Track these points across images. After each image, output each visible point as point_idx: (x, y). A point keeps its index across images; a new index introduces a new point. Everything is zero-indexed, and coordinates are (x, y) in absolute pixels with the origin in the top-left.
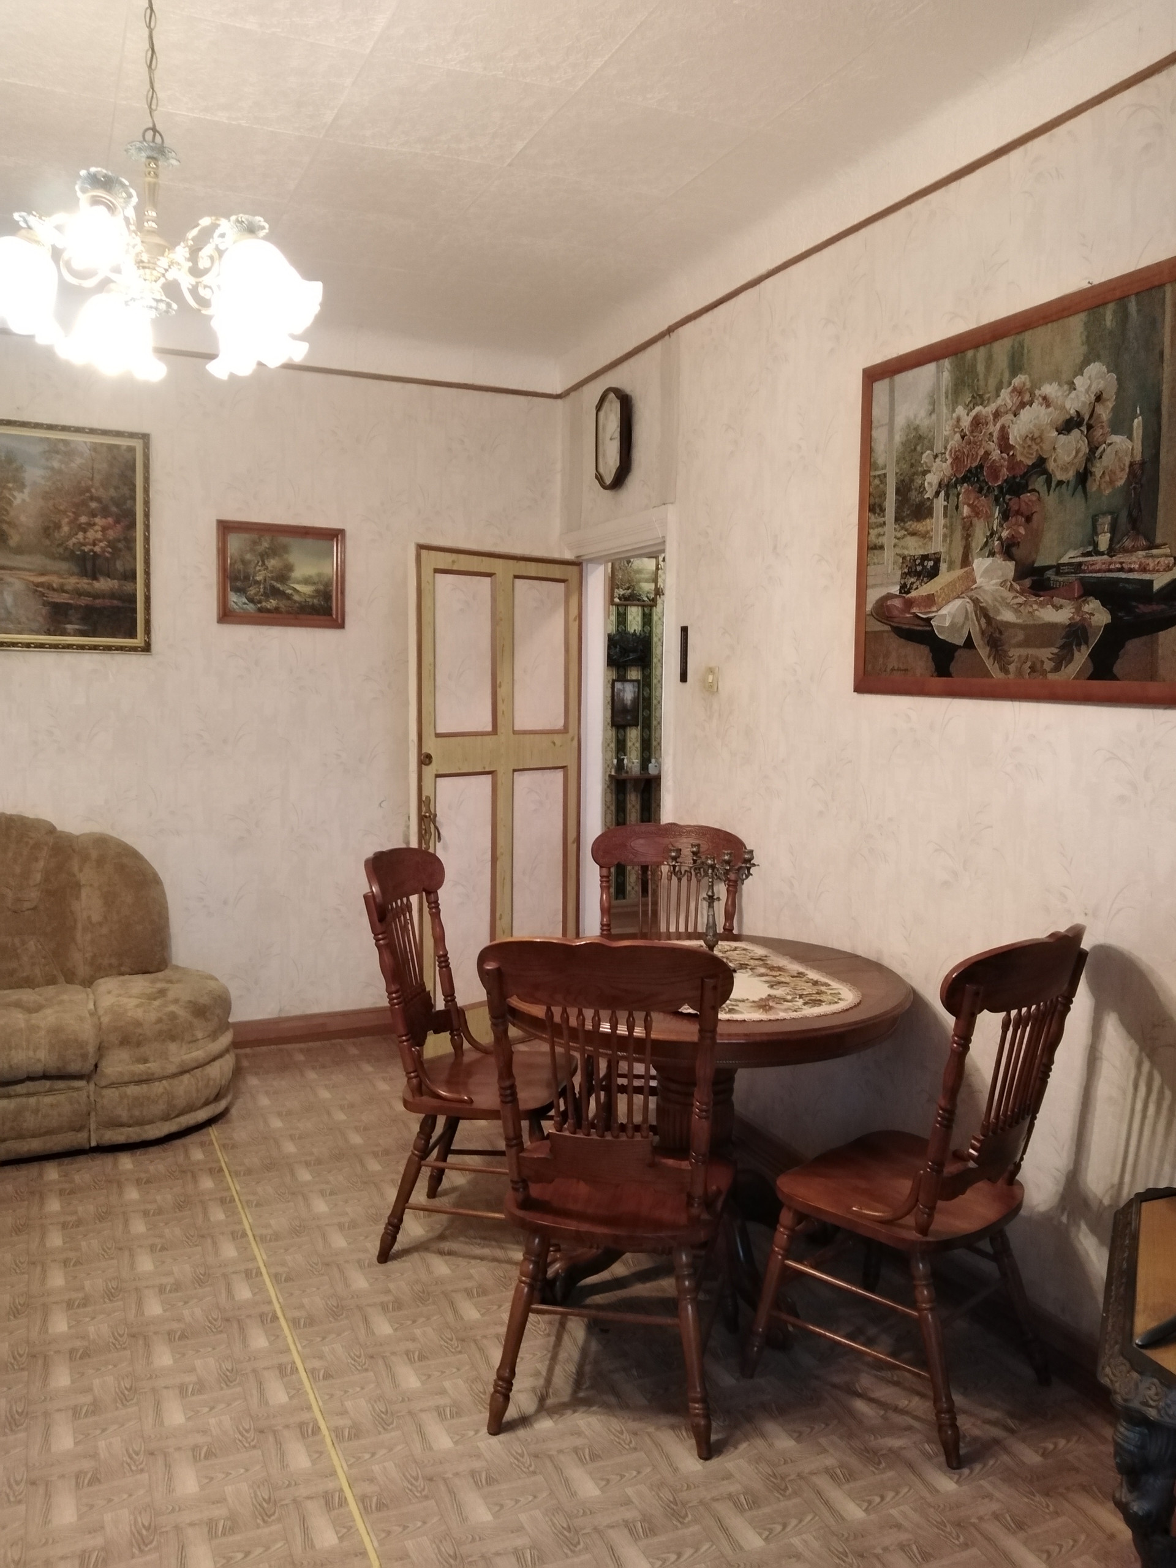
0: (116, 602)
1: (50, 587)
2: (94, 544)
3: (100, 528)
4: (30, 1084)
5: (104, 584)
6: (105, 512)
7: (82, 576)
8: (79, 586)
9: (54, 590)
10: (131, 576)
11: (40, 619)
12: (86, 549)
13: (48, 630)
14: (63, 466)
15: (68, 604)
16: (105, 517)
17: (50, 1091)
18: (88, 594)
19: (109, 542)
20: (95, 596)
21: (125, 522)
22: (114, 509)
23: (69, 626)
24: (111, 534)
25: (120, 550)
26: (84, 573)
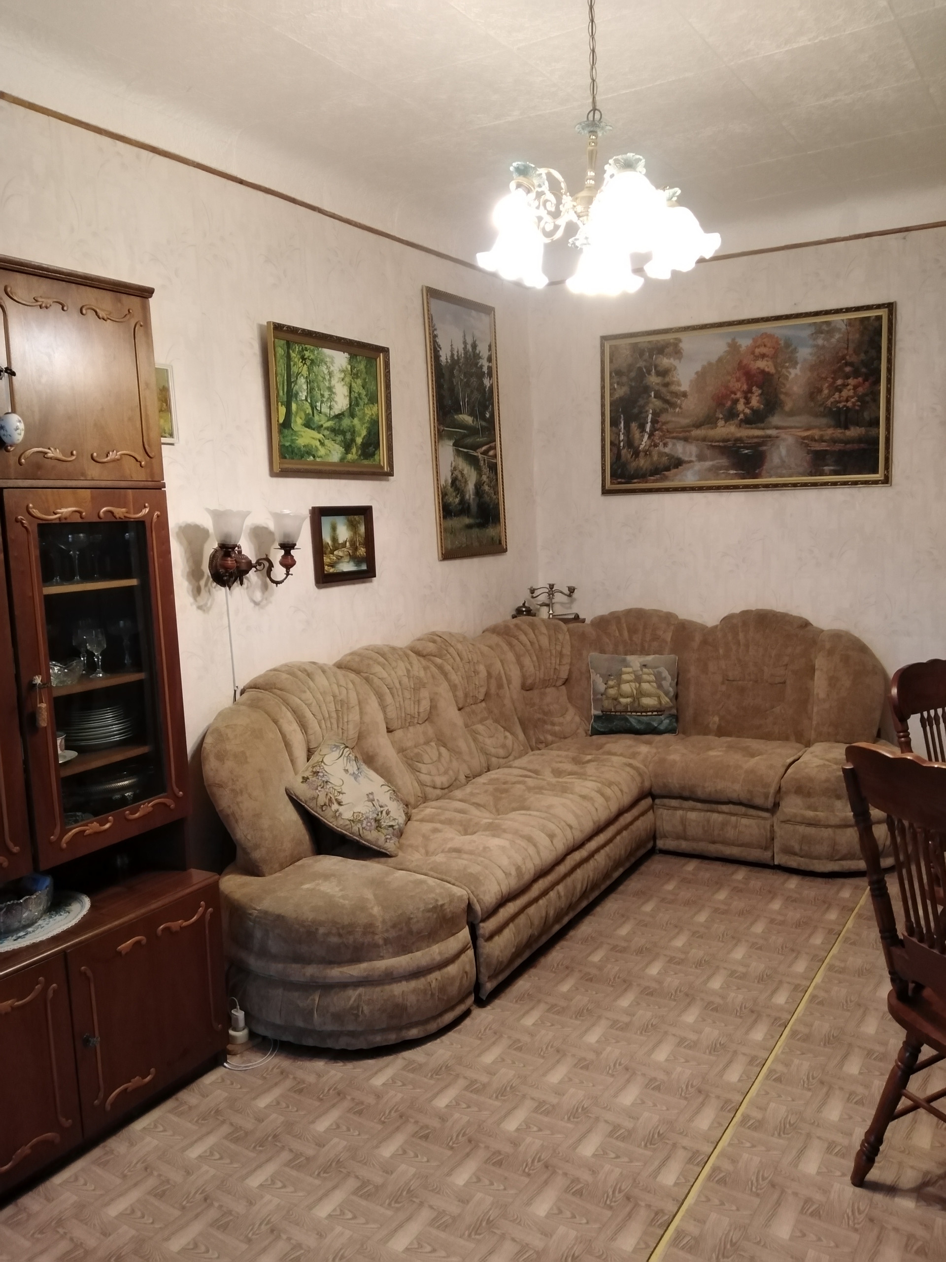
0: (862, 445)
1: (812, 439)
2: (847, 401)
3: (852, 387)
4: (731, 806)
5: (854, 432)
6: (856, 373)
7: (837, 427)
8: (834, 435)
9: (815, 441)
10: (875, 423)
11: (805, 464)
12: (841, 405)
13: (811, 472)
14: (825, 343)
15: (826, 450)
16: (856, 378)
17: (745, 815)
18: (841, 441)
19: (859, 397)
20: (847, 442)
21: (872, 379)
22: (864, 370)
23: (826, 468)
24: (861, 390)
25: (868, 402)
26: (838, 425)
